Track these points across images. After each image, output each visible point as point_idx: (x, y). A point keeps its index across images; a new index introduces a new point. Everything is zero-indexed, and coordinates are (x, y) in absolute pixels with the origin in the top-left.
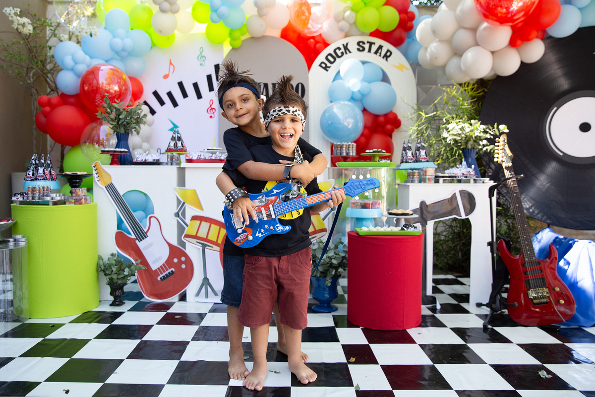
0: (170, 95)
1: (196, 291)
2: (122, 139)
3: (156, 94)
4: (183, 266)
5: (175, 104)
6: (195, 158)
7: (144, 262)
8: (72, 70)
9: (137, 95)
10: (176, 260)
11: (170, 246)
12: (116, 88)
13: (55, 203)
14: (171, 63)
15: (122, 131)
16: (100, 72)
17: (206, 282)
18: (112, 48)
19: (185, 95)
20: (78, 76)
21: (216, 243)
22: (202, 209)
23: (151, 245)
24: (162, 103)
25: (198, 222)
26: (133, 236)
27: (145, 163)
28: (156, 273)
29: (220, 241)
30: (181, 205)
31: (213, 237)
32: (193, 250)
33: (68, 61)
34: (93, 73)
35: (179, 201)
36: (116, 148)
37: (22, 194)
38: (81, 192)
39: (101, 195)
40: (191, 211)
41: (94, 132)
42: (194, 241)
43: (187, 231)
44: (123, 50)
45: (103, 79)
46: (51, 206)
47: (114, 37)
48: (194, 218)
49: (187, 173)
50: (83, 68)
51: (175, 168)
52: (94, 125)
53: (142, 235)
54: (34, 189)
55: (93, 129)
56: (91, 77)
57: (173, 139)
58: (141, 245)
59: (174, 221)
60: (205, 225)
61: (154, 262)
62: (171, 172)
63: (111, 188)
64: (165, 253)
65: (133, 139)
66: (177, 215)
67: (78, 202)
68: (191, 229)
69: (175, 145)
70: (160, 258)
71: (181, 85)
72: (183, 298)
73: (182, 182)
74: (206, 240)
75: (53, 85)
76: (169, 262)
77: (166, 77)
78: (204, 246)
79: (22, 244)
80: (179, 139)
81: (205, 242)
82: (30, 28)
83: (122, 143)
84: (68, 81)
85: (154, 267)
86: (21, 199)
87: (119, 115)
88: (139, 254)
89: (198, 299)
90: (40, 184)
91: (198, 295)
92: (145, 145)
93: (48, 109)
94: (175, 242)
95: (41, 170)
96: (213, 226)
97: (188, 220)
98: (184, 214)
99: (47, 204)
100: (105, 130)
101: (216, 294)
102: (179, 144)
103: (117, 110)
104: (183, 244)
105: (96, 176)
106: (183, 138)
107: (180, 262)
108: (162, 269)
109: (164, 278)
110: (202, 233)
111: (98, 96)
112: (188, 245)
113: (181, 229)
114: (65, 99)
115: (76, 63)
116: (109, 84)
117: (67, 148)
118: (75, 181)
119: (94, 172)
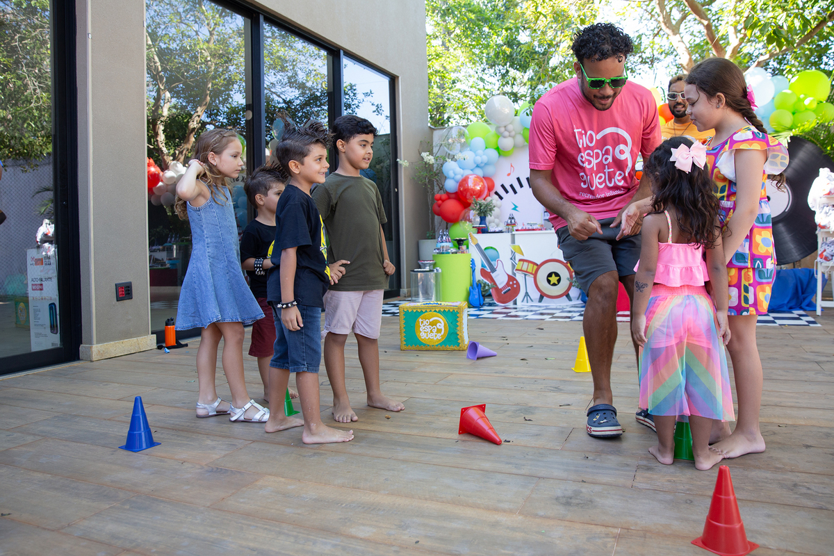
0: (512, 186)
1: (522, 300)
2: (483, 219)
3: (503, 186)
4: (515, 286)
5: (515, 192)
6: (520, 229)
7: (495, 284)
8: (453, 178)
9: (490, 188)
10: (511, 283)
11: (508, 275)
12: (478, 188)
13: (452, 253)
14: (512, 166)
15: (483, 215)
16: (469, 180)
17: (527, 294)
18: (475, 163)
19: (521, 186)
20: (457, 182)
21: (531, 274)
22: (523, 255)
23: (498, 275)
24: (507, 192)
25: (522, 262)
26: (489, 271)
27: (495, 232)
28: (501, 290)
29: (533, 272)
30: (513, 253)
31: (530, 270)
32: (519, 277)
33: (451, 174)
34: (465, 180)
35: (512, 252)
36: (480, 224)
37: (438, 249)
38: (464, 247)
39: (473, 250)
40: (518, 257)
41: (466, 215)
42: (520, 272)
43: (517, 267)
44: (482, 163)
45: (471, 184)
46: (451, 254)
47: (476, 156)
48: (520, 260)
49: (516, 236)
50: (459, 177)
51: (510, 234)
52: (466, 210)
53: (493, 270)
54: (443, 247)
55: (465, 213)
56: (464, 183)
57: (510, 218)
58: (493, 275)
59: (510, 262)
60: (526, 264)
61: (500, 284)
62: (507, 236)
63: (478, 246)
64: (506, 279)
65: (488, 218)
66: (511, 259)
67: (463, 252)
68: (519, 266)
69: (511, 222)
70: (503, 282)
71: (518, 179)
72: (515, 303)
73: (513, 242)
74: (526, 272)
75: (441, 186)
76: (508, 284)
77: (509, 175)
78: (525, 275)
79: (440, 271)
80: (513, 218)
81: (526, 273)
82: (433, 160)
83: (483, 222)
84: (451, 185)
85: (500, 287)
86: (437, 251)
87: (481, 207)
88: (492, 280)
89: (523, 303)
90: (444, 244)
91: (523, 301)
92: (497, 220)
93: (440, 202)
94: (510, 274)
95: (444, 238)
96: (530, 264)
97: (517, 261)
98: (515, 258)
99: (449, 253)
100: (473, 214)
101: (532, 301)
102: (513, 221)
103: (480, 204)
104: (515, 274)
105: (470, 240)
106: (515, 217)
107: (513, 284)
108: (504, 288)
109: (505, 293)
110: (524, 269)
111: (468, 194)
112: (517, 274)
113: (513, 266)
114: (449, 195)
115: (455, 175)
116: (475, 185)
117: (449, 224)
118: (460, 242)
119: (469, 238)
